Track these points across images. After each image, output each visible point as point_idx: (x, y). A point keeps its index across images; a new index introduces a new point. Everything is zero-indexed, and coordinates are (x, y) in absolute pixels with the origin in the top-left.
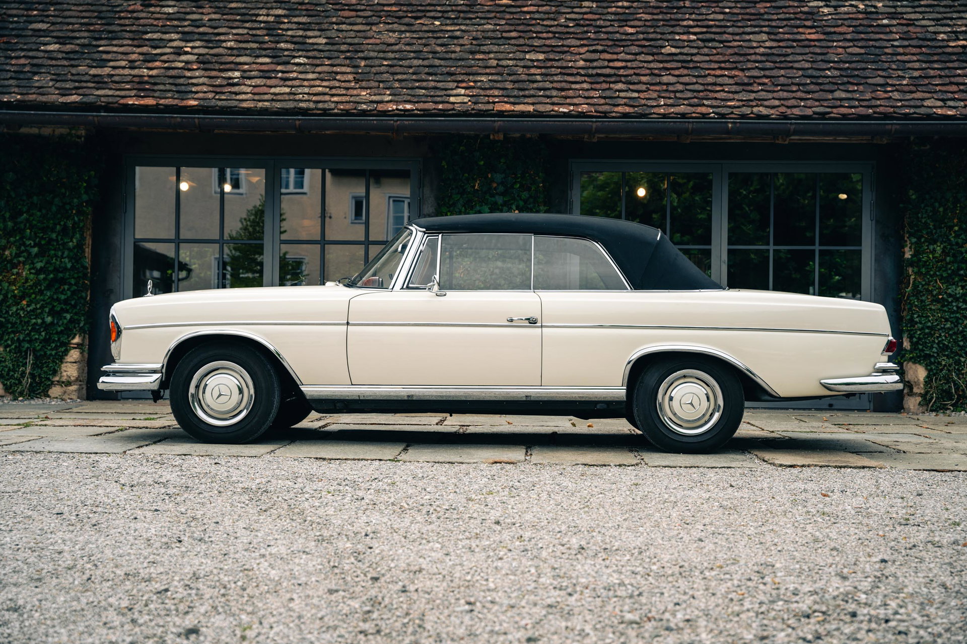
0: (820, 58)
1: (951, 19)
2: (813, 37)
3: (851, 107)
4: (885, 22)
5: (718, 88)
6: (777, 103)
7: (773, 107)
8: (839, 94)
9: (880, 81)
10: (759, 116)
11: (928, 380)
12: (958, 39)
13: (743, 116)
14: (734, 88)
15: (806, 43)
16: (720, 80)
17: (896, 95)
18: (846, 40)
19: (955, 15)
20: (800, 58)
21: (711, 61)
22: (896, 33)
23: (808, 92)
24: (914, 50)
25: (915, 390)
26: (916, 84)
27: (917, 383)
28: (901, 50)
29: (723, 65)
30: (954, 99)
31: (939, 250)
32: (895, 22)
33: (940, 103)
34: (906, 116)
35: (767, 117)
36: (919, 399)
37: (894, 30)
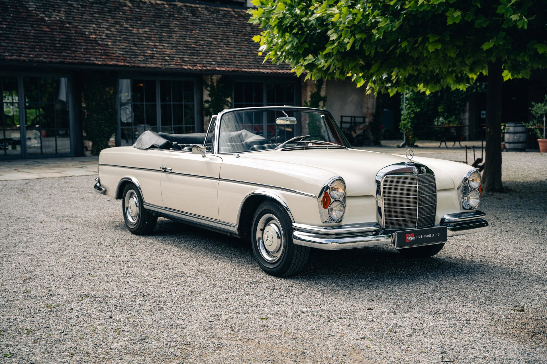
0: (53, 39)
1: (87, 26)
2: (47, 30)
3: (70, 59)
4: (68, 25)
5: (24, 49)
6: (46, 56)
7: (45, 58)
8: (64, 54)
9: (74, 49)
10: (43, 62)
11: (93, 146)
12: (92, 35)
13: (37, 62)
14: (29, 49)
15: (45, 32)
16: (23, 46)
17: (82, 56)
18: (57, 32)
19: (88, 25)
20: (46, 38)
21: (16, 37)
22: (73, 30)
23: (54, 52)
24: (81, 38)
25: (89, 149)
26: (86, 51)
27: (89, 147)
28: (77, 38)
29: (21, 39)
30: (98, 58)
31: (94, 104)
32: (71, 26)
33: (95, 59)
34: (87, 64)
35: (45, 62)
36: (90, 152)
37: (72, 29)
